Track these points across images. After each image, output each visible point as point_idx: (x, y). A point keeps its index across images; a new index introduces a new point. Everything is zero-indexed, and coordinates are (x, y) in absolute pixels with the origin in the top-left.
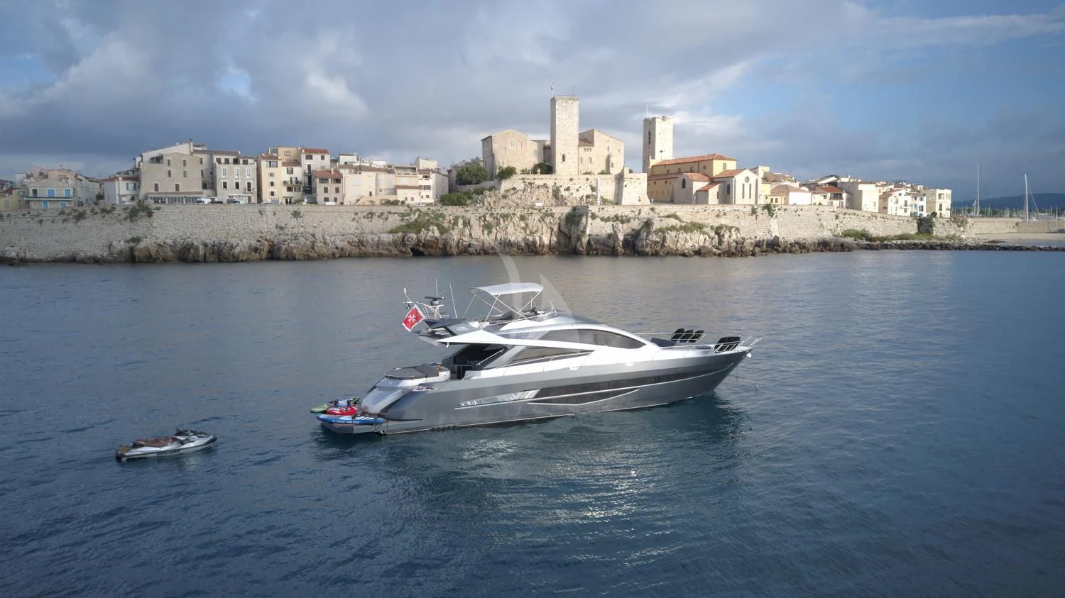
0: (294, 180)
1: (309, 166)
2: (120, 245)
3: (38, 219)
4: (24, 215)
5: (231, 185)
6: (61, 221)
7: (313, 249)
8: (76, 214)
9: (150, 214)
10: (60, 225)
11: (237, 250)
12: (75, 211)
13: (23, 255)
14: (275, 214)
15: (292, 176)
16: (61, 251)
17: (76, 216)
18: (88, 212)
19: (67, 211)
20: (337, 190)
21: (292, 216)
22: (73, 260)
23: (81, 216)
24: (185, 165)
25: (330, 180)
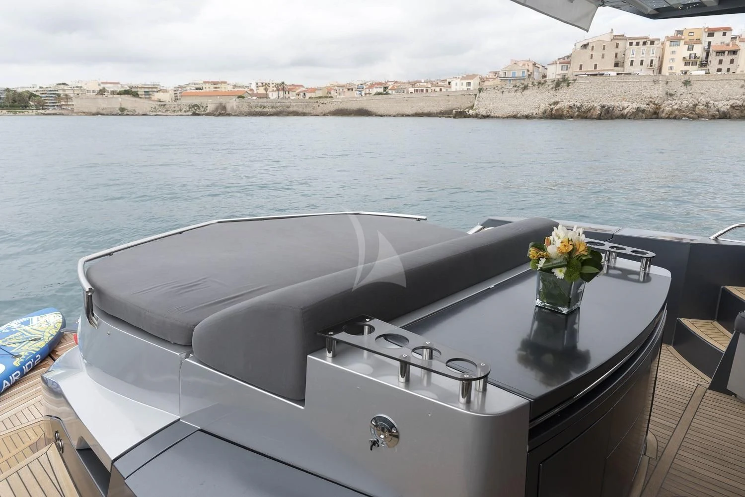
0: (693, 56)
1: (709, 43)
2: (543, 107)
3: (502, 91)
4: (494, 88)
5: (637, 62)
6: (514, 91)
7: (694, 111)
8: (523, 86)
9: (568, 86)
10: (513, 94)
11: (626, 111)
12: (523, 84)
13: (489, 113)
14: (667, 83)
15: (691, 52)
16: (510, 111)
17: (522, 88)
18: (530, 85)
19: (518, 85)
20: (732, 61)
21: (683, 85)
22: (515, 117)
23: (525, 88)
24: (604, 49)
25: (726, 53)
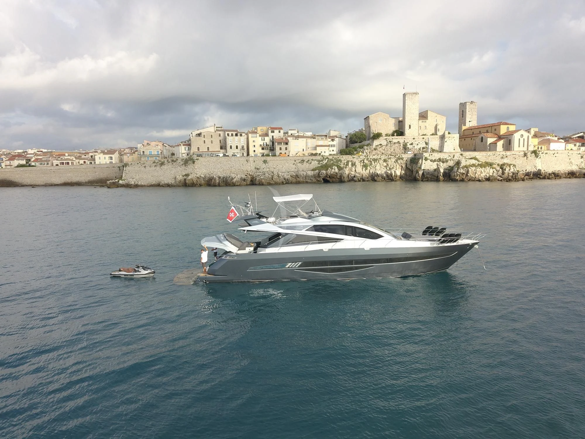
0: (265, 144)
1: (273, 136)
2: (180, 178)
3: (144, 165)
4: (138, 164)
5: (234, 147)
6: (154, 166)
7: (272, 179)
8: (160, 163)
9: (194, 162)
10: (153, 168)
11: (235, 180)
12: (160, 161)
13: (137, 183)
14: (254, 161)
15: (264, 142)
16: (153, 180)
17: (160, 164)
18: (166, 162)
19: (156, 161)
20: (286, 149)
21: (263, 163)
22: (159, 185)
23: (162, 164)
24: (212, 137)
25: (283, 143)
